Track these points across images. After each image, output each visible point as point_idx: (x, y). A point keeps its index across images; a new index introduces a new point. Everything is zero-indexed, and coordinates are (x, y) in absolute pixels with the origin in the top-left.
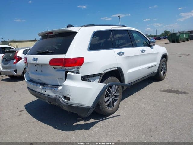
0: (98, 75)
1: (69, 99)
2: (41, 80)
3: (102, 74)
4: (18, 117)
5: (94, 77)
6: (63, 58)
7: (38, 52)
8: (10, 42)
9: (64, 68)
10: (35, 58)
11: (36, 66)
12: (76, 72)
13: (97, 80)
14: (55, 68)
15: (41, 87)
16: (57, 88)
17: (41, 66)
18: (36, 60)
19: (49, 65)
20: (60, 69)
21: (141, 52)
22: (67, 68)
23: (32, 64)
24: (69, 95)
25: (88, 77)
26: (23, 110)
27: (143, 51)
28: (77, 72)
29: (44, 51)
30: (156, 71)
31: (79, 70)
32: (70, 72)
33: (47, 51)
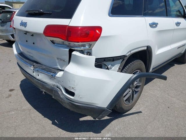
0: (121, 58)
1: (73, 94)
2: (33, 57)
3: (126, 56)
4: (6, 99)
5: (113, 61)
6: (67, 26)
7: (28, 13)
8: (14, 3)
9: (67, 43)
10: (24, 21)
11: (26, 34)
12: (86, 51)
13: (117, 66)
14: (53, 42)
15: (32, 68)
16: (56, 73)
17: (33, 35)
18: (24, 24)
19: (44, 36)
20: (60, 44)
21: (175, 25)
22: (72, 44)
23: (20, 31)
24: (73, 88)
25: (104, 61)
26: (14, 88)
27: (178, 24)
28: (89, 51)
29: (36, 11)
30: (183, 52)
31: (91, 49)
32: (77, 51)
33: (41, 10)
